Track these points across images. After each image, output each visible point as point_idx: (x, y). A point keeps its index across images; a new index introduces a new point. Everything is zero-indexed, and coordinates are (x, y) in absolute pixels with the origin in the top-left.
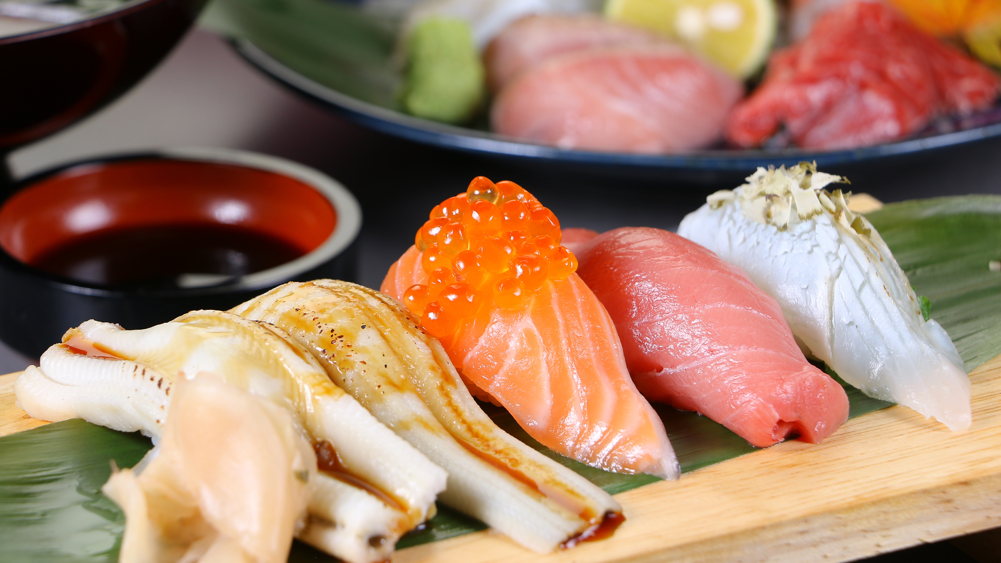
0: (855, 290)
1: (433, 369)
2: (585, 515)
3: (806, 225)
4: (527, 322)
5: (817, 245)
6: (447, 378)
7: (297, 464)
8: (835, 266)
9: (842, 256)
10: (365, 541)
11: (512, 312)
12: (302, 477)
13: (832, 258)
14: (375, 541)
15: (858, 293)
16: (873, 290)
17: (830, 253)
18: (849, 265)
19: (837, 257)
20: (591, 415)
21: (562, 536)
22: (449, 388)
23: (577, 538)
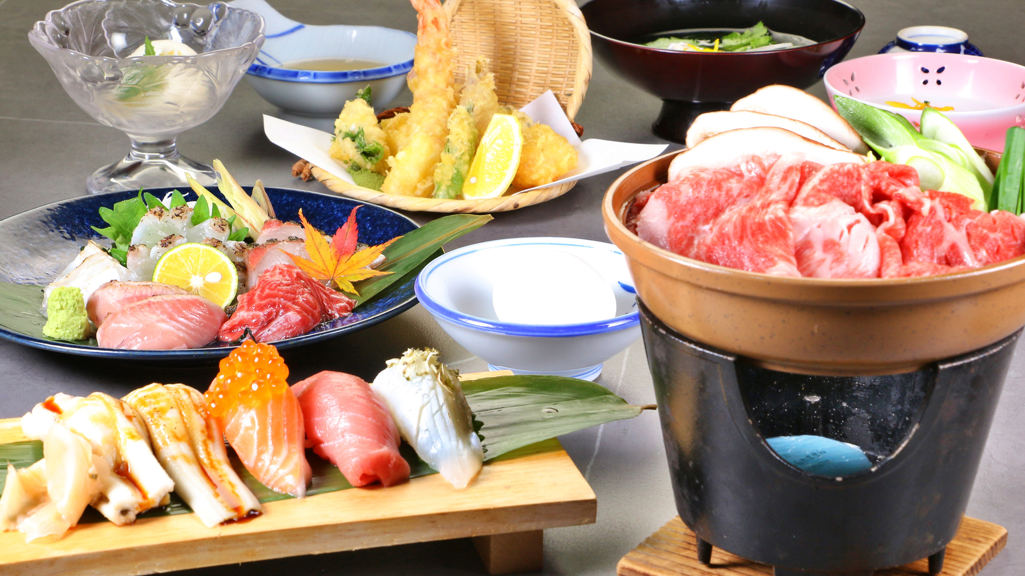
0: (432, 412)
1: (203, 432)
2: (237, 509)
3: (419, 378)
4: (253, 413)
5: (420, 390)
7: (92, 471)
8: (426, 400)
9: (431, 396)
10: (119, 512)
11: (248, 407)
12: (94, 477)
13: (425, 396)
14: (124, 512)
15: (433, 415)
16: (442, 414)
17: (425, 394)
18: (434, 401)
19: (429, 396)
21: (222, 520)
22: (209, 442)
23: (229, 521)
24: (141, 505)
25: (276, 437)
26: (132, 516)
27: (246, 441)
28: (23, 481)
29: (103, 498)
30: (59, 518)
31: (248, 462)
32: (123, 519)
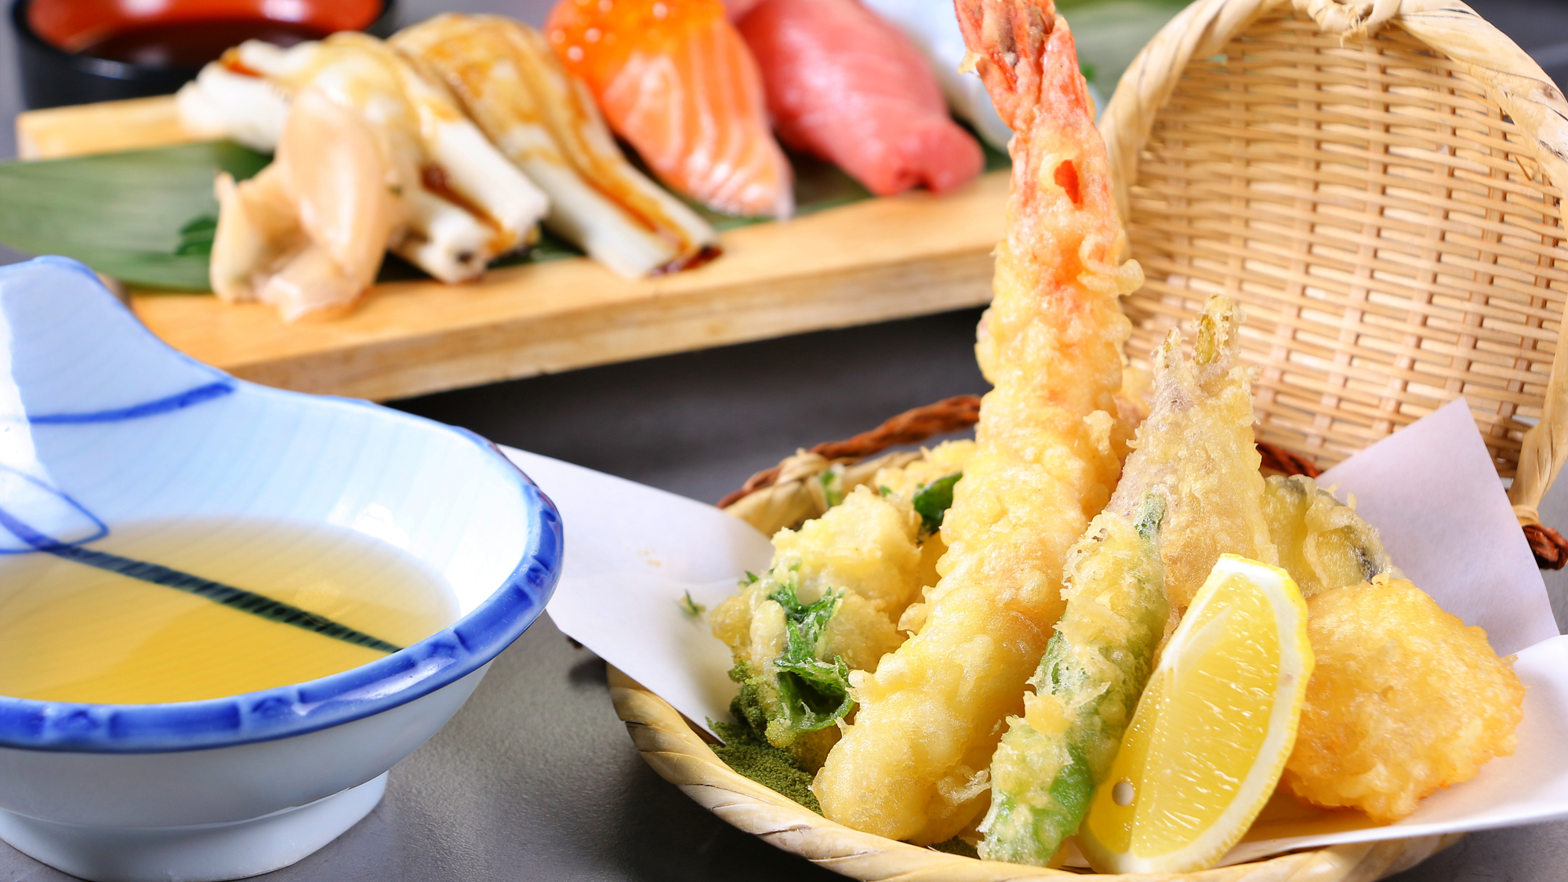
1: (565, 103)
2: (682, 246)
4: (664, 63)
6: (580, 114)
7: (392, 178)
10: (453, 258)
11: (651, 53)
12: (396, 191)
14: (464, 258)
20: (717, 155)
23: (664, 269)
24: (492, 245)
25: (717, 111)
26: (478, 265)
27: (655, 121)
28: (250, 209)
29: (416, 235)
30: (339, 271)
31: (664, 160)
32: (461, 272)
